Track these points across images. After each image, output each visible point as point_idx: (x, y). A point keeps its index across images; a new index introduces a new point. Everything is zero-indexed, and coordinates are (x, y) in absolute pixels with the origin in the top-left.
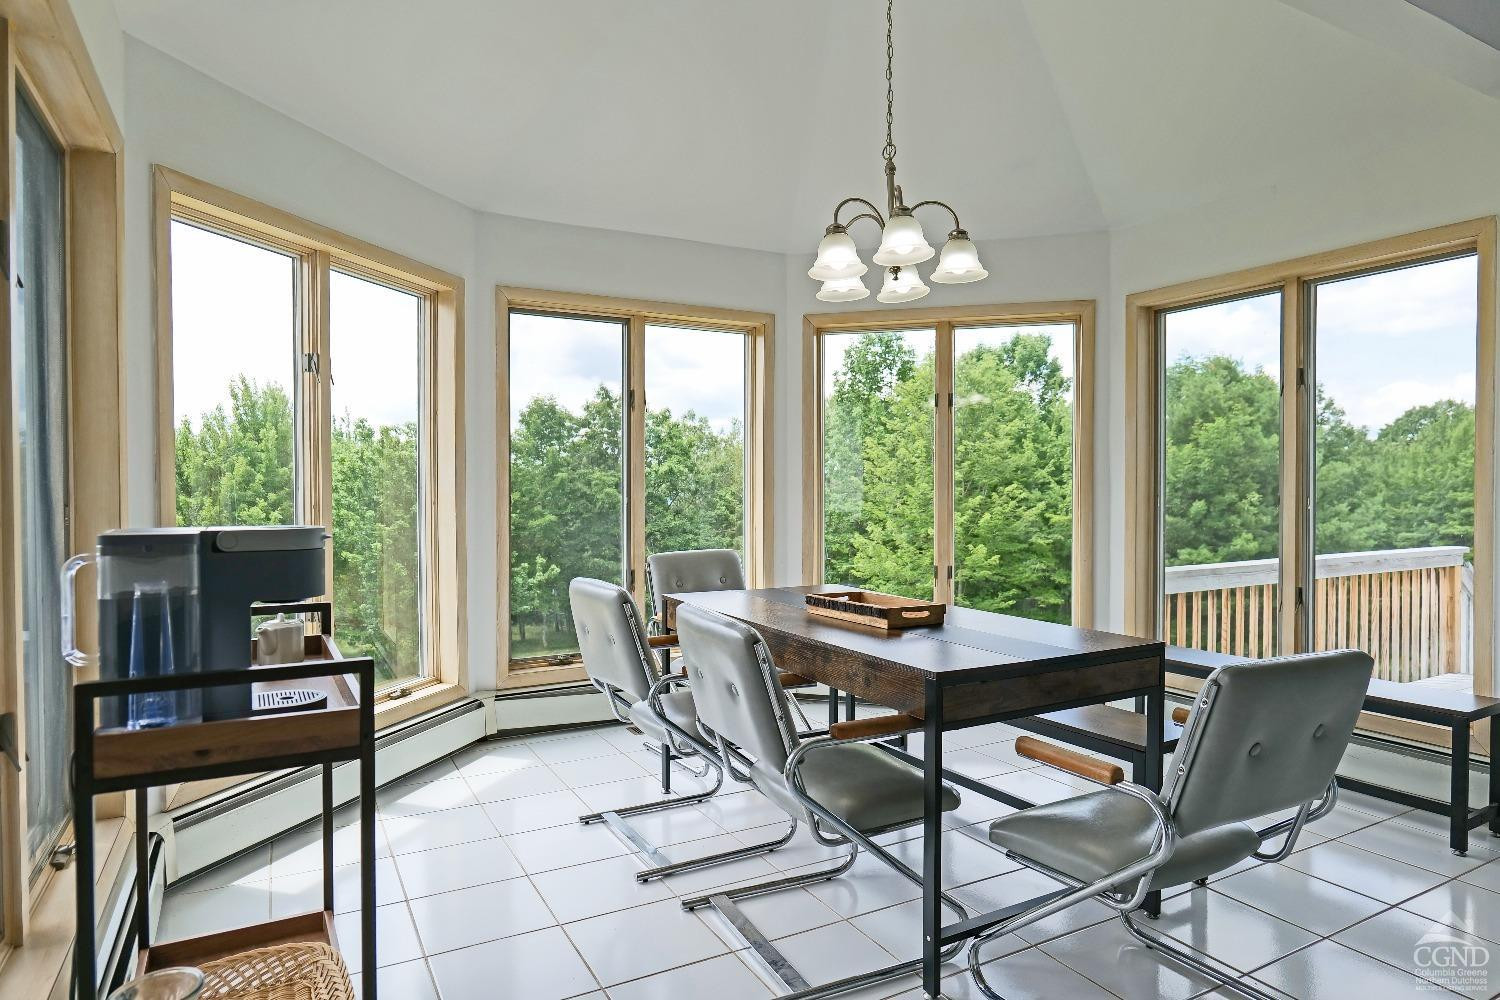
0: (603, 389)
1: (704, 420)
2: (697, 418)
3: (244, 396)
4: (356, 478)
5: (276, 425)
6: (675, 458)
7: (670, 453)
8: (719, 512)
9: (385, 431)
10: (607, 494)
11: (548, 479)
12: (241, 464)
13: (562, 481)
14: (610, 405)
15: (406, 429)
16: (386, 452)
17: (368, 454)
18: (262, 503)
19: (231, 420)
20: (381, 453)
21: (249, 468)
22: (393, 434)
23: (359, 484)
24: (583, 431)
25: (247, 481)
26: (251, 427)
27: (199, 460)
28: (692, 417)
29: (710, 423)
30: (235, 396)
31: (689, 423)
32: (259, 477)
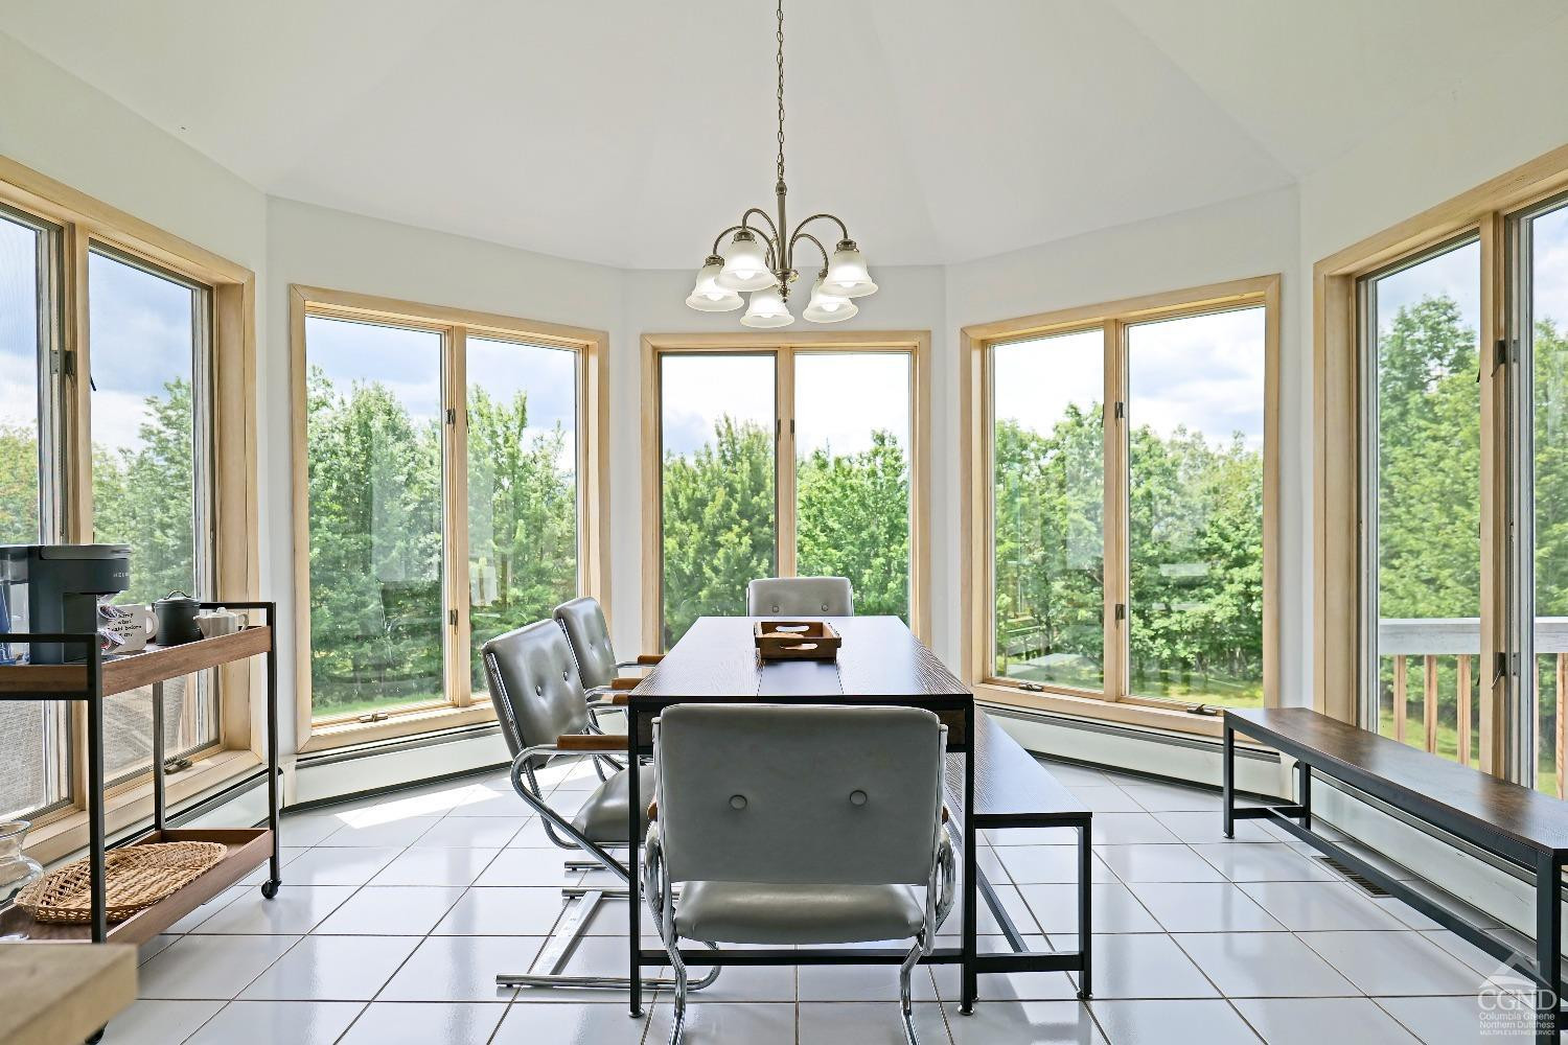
0: (1072, 407)
1: (1199, 436)
2: (1189, 432)
3: (727, 434)
4: (813, 505)
5: (749, 458)
6: (1154, 480)
7: (1149, 474)
8: (1209, 540)
9: (838, 461)
10: (1072, 520)
11: (1008, 504)
12: (721, 494)
13: (1023, 507)
14: (1080, 425)
15: (859, 457)
16: (838, 480)
17: (822, 483)
18: (736, 528)
19: (716, 456)
20: (834, 481)
21: (727, 498)
22: (845, 463)
23: (814, 511)
24: (1051, 453)
25: (727, 507)
26: (731, 460)
27: (690, 492)
28: (1183, 431)
29: (1205, 439)
30: (719, 434)
31: (1180, 439)
32: (735, 506)
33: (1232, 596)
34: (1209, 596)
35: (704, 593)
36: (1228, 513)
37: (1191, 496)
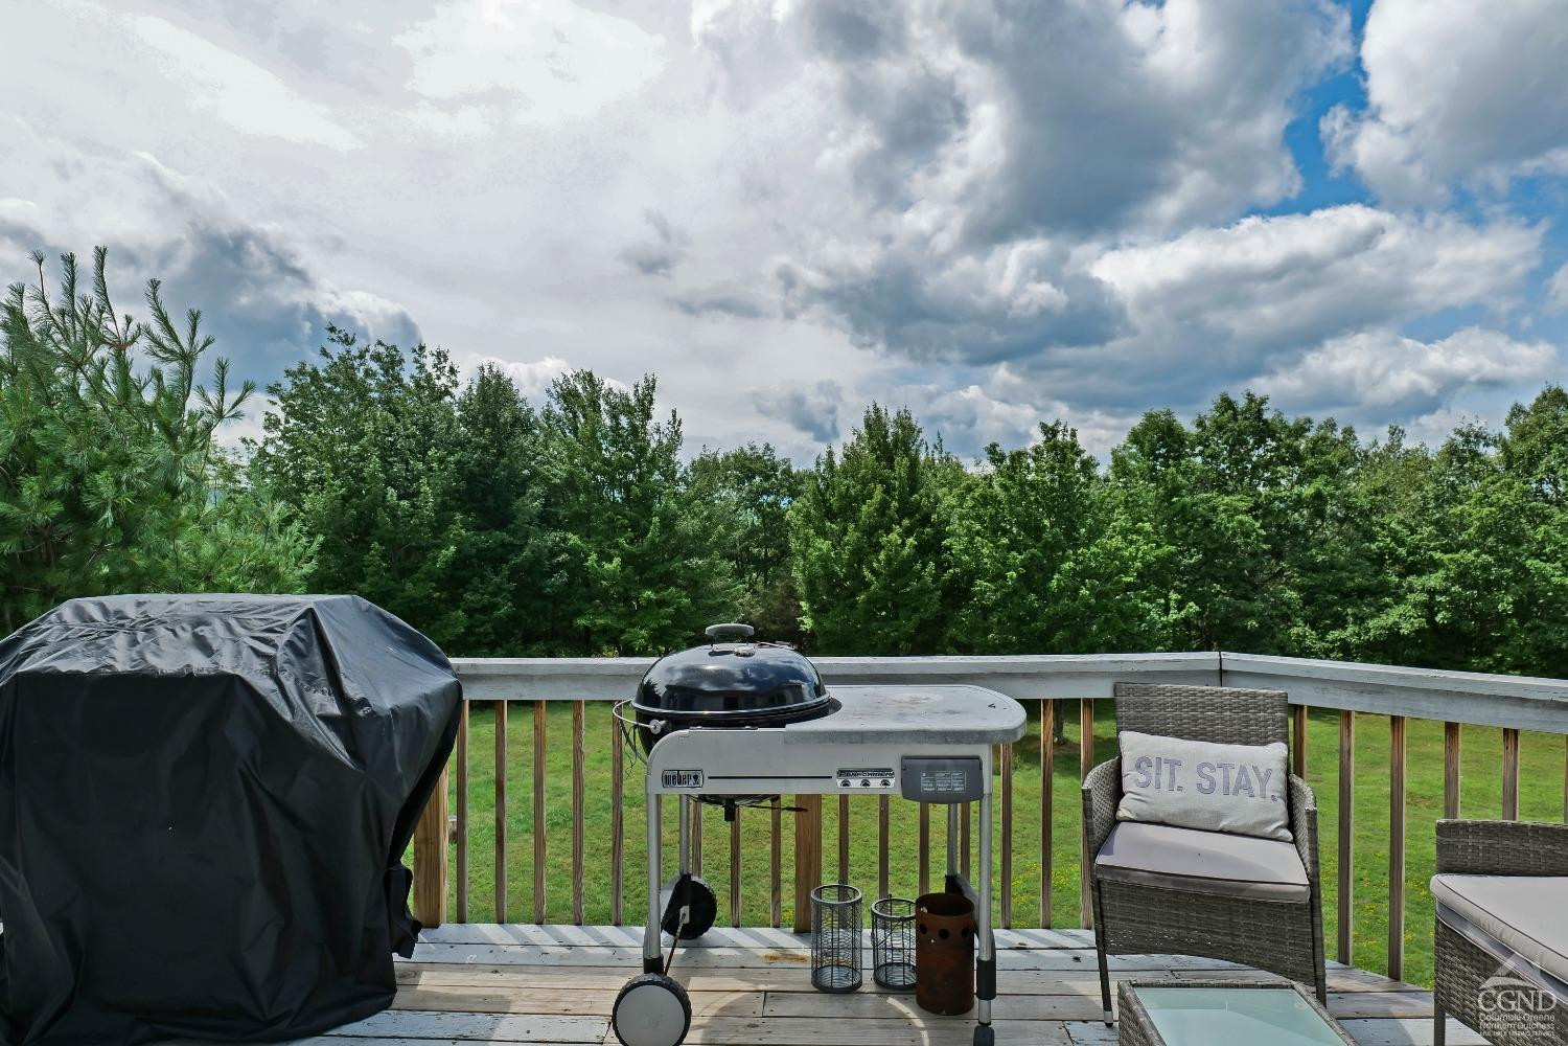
33: (1415, 606)
34: (1387, 606)
35: (861, 598)
36: (1400, 515)
37: (1356, 497)
